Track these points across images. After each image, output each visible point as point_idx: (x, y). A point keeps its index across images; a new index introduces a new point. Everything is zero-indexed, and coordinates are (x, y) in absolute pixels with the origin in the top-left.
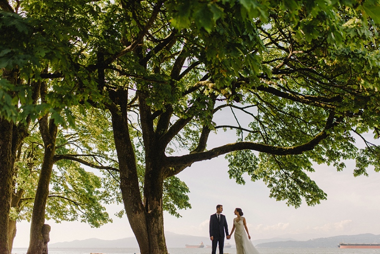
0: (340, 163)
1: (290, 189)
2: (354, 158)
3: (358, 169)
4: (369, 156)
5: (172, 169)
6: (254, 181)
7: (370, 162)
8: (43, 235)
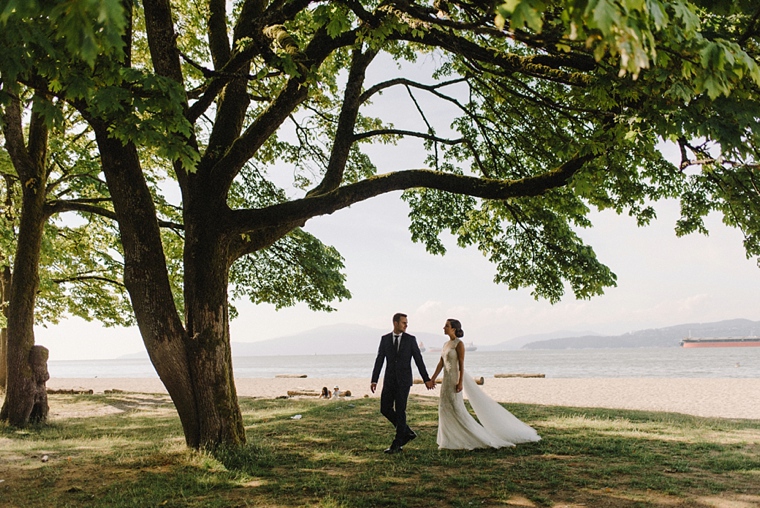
0: (643, 208)
1: (539, 264)
2: (675, 195)
3: (686, 219)
4: (712, 191)
5: (246, 239)
6: (464, 246)
7: (713, 204)
8: (32, 367)
